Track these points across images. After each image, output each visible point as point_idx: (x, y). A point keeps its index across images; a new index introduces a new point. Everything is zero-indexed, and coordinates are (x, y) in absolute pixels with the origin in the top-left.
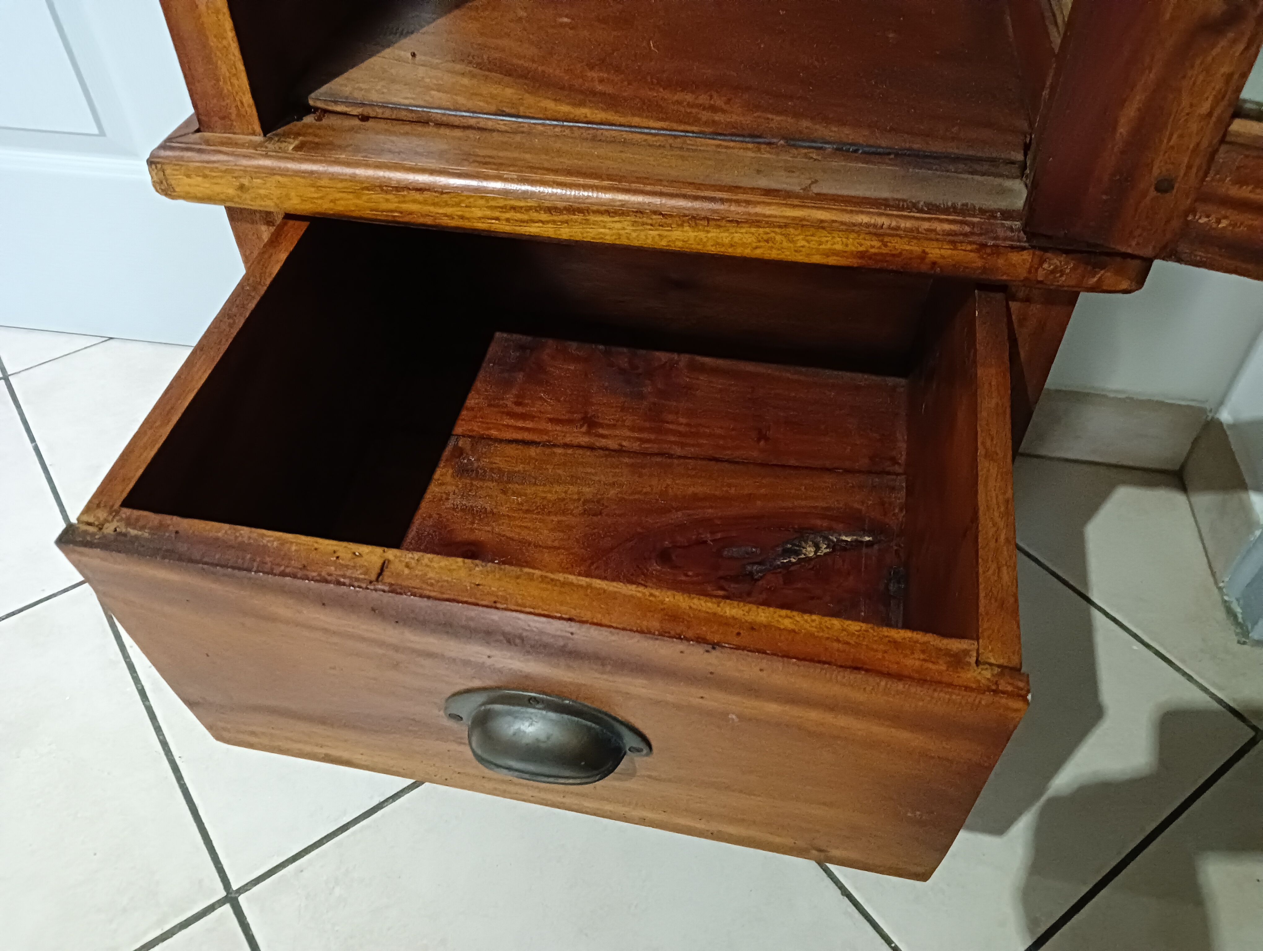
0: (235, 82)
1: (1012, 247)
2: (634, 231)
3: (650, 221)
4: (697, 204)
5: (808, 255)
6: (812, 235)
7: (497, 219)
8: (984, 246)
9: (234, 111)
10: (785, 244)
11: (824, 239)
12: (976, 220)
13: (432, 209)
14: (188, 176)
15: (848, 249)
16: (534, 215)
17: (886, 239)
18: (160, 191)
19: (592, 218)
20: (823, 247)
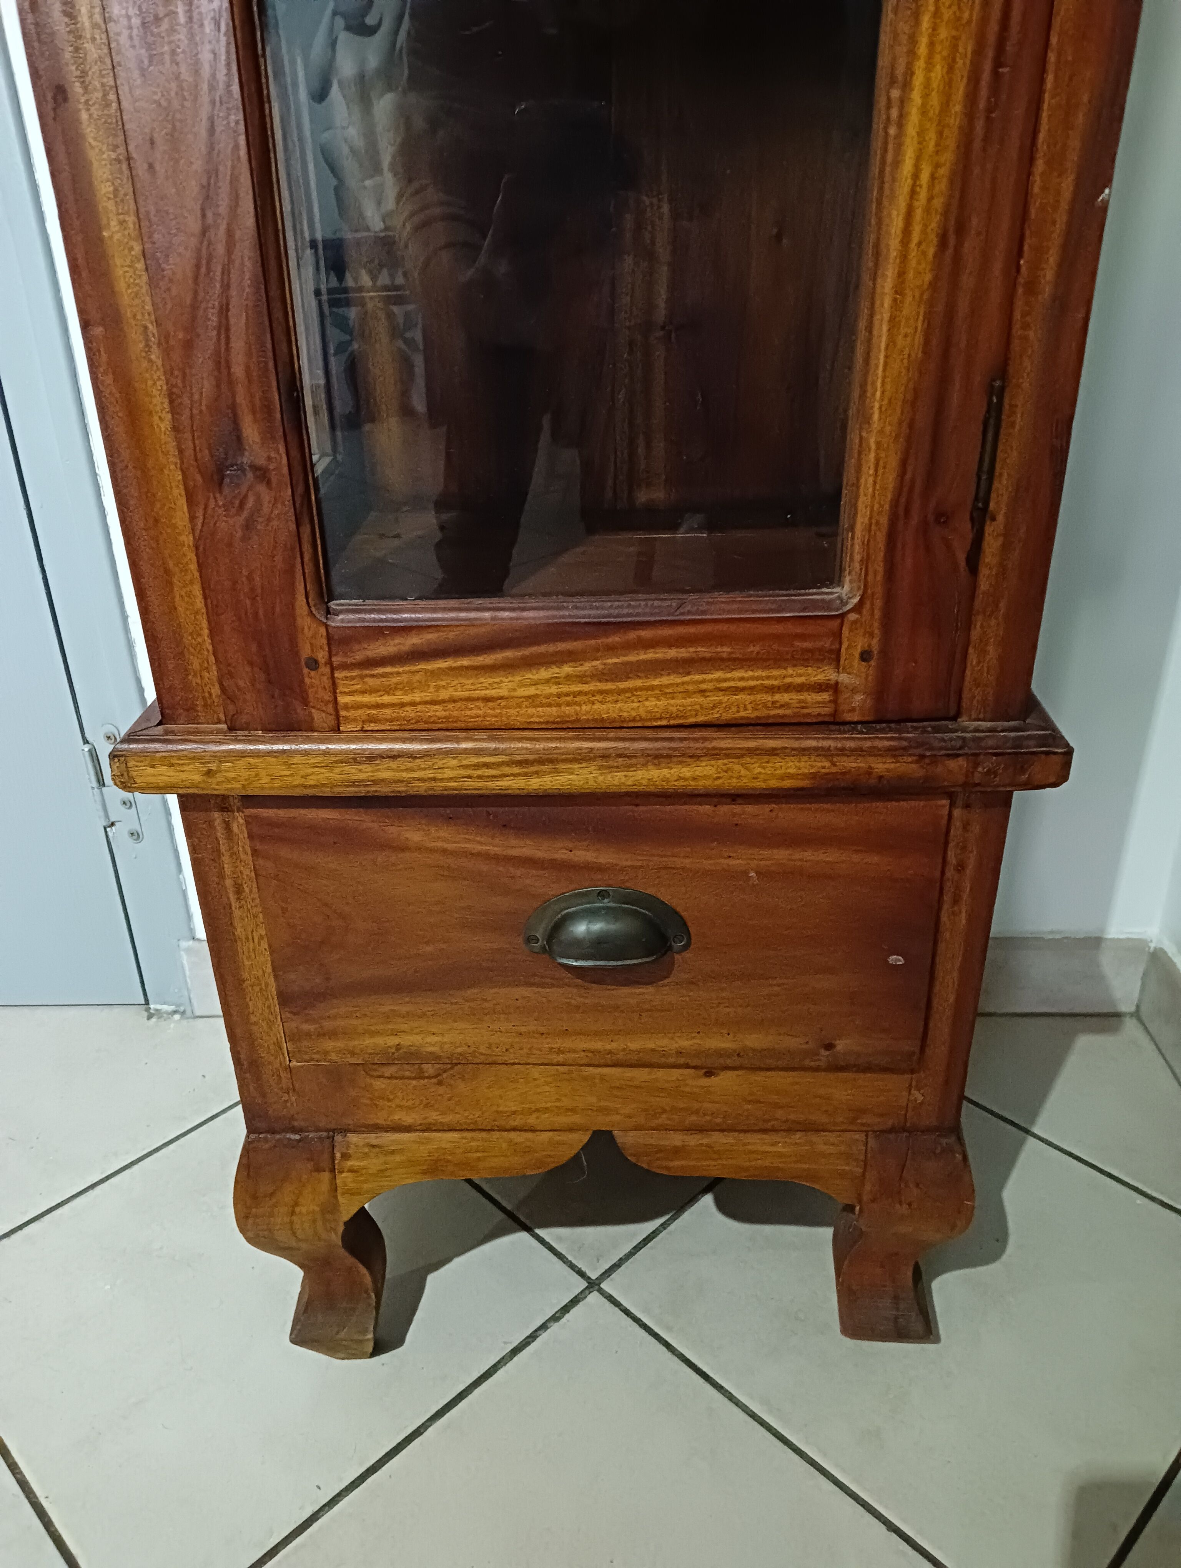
0: (206, 674)
1: (948, 755)
2: (601, 774)
3: (616, 764)
4: (658, 745)
5: (765, 781)
6: (768, 762)
7: (469, 777)
8: (922, 757)
9: (200, 702)
10: (743, 772)
11: (778, 765)
12: (911, 735)
13: (404, 774)
14: (153, 766)
15: (801, 772)
16: (507, 770)
17: (835, 760)
18: (119, 784)
19: (561, 766)
20: (777, 772)
